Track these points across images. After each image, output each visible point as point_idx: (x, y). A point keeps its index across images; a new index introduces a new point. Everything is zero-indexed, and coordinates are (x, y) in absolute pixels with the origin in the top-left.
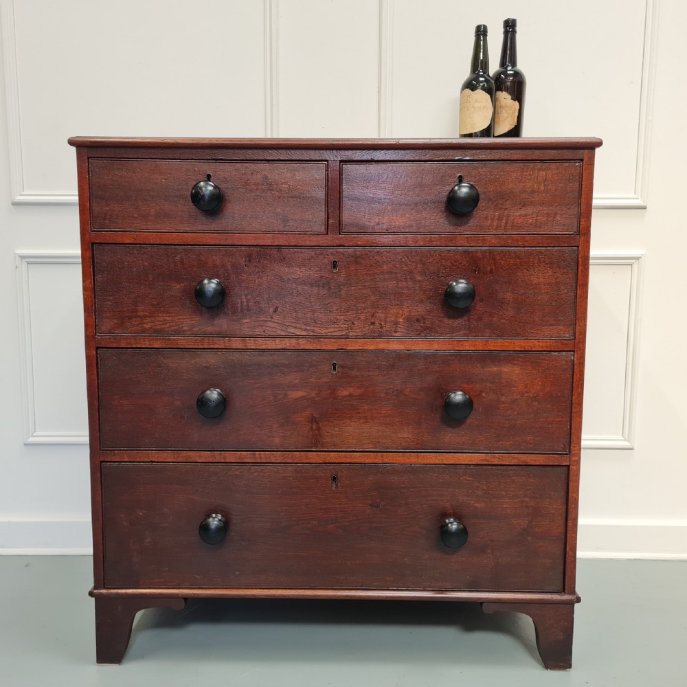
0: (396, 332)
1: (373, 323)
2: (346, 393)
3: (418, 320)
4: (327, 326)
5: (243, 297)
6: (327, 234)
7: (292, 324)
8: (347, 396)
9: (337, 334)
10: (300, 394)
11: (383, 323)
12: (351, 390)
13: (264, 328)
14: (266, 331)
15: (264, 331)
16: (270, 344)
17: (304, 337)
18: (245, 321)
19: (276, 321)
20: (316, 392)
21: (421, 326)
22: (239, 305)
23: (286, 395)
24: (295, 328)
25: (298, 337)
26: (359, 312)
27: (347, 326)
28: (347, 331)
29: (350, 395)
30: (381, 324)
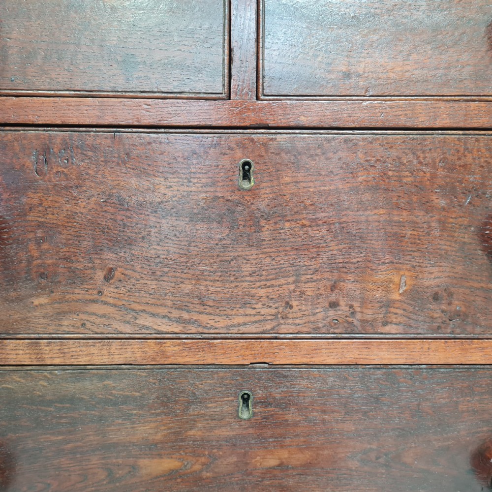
0: (385, 324)
1: (334, 305)
2: (272, 462)
3: (436, 298)
4: (230, 312)
5: (32, 246)
6: (229, 99)
7: (147, 308)
8: (273, 468)
9: (253, 328)
10: (168, 464)
11: (356, 305)
12: (284, 454)
13: (82, 316)
14: (88, 325)
15: (83, 325)
16: (98, 354)
17: (176, 338)
18: (37, 301)
19: (111, 301)
20: (203, 460)
21: (443, 311)
22: (23, 264)
23: (134, 468)
24: (154, 315)
25: (161, 338)
26: (303, 278)
27: (274, 311)
28: (274, 323)
29: (282, 466)
30: (351, 307)
